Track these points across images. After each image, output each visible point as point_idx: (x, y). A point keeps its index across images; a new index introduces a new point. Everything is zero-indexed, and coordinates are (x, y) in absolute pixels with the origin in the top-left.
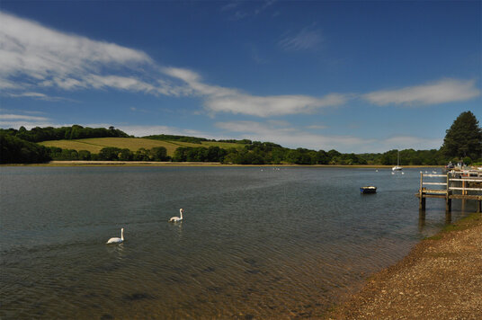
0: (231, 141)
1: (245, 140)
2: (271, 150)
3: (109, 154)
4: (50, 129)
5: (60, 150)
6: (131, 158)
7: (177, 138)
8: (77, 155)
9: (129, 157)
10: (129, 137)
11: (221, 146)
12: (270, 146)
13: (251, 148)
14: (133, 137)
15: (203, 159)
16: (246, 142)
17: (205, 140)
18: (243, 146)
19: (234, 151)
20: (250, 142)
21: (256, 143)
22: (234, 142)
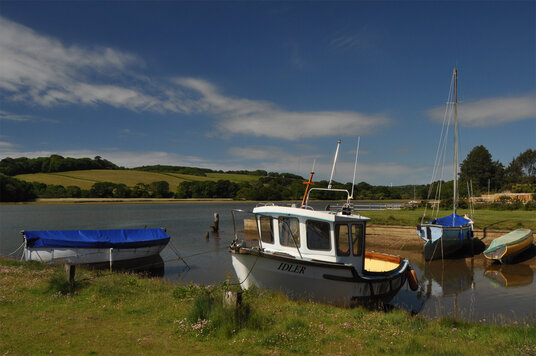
0: (242, 173)
1: (259, 171)
2: (290, 183)
3: (102, 190)
4: (24, 160)
5: (44, 186)
6: (128, 194)
7: (176, 169)
8: (65, 192)
9: (125, 193)
10: (118, 168)
11: (232, 179)
12: (290, 178)
13: (267, 181)
14: (123, 168)
15: (211, 195)
16: (260, 173)
17: (210, 171)
18: (257, 178)
19: (247, 185)
20: (265, 173)
21: (273, 174)
22: (246, 173)
